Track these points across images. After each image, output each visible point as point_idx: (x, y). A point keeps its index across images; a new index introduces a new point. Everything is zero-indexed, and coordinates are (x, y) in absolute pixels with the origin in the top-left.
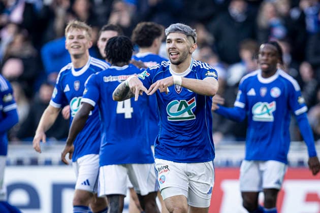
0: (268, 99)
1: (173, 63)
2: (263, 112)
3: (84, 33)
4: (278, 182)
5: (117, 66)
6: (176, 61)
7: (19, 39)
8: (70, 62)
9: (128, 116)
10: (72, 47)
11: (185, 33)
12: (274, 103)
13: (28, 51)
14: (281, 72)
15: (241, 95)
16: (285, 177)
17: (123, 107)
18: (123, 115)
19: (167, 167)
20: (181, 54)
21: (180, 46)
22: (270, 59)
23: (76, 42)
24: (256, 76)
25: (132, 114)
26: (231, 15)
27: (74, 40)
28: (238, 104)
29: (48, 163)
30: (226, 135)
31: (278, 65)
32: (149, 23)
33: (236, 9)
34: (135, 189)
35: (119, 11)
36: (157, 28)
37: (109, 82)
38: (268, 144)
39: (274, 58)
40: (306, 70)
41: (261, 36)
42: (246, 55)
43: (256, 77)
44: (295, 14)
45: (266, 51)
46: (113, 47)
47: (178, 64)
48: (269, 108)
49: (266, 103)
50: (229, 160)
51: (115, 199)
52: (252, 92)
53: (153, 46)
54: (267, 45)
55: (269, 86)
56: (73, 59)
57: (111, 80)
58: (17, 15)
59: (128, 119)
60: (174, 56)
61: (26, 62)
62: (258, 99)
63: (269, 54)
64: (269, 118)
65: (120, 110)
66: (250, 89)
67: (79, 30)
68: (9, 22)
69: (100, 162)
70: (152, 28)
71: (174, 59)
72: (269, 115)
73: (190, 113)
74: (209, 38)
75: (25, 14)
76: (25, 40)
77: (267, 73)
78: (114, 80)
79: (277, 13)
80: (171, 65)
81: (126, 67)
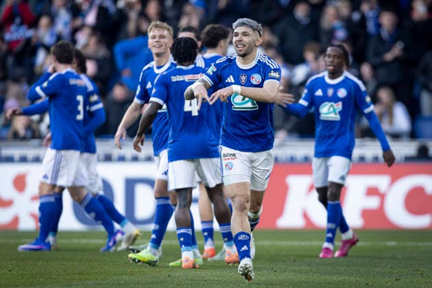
0: (335, 99)
1: (240, 55)
2: (329, 112)
3: (166, 33)
4: (343, 178)
5: (183, 65)
6: (242, 53)
7: (93, 41)
8: (153, 60)
9: (195, 113)
10: (154, 46)
11: (251, 27)
12: (340, 103)
13: (102, 52)
14: (346, 74)
15: (306, 94)
16: (349, 172)
17: (191, 105)
18: (190, 112)
19: (234, 155)
20: (247, 46)
21: (246, 39)
22: (336, 61)
23: (157, 42)
24: (324, 76)
25: (199, 112)
26: (296, 17)
27: (156, 40)
28: (303, 102)
29: (122, 159)
30: (290, 132)
31: (345, 67)
32: (216, 26)
33: (301, 12)
34: (203, 183)
35: (188, 14)
36: (223, 31)
37: (177, 82)
38: (334, 142)
39: (339, 60)
40: (366, 70)
41: (324, 38)
42: (309, 56)
43: (323, 78)
44: (356, 16)
45: (332, 53)
46: (179, 47)
47: (243, 56)
48: (336, 108)
49: (333, 103)
50: (294, 156)
51: (183, 194)
52: (319, 93)
53: (219, 47)
54: (333, 48)
55: (336, 87)
56: (155, 58)
57: (178, 80)
58: (91, 18)
59: (195, 116)
60: (240, 49)
61: (100, 63)
62: (325, 99)
63: (334, 56)
64: (336, 117)
65: (187, 108)
66: (317, 90)
67: (161, 30)
68: (83, 26)
69: (169, 158)
70: (217, 30)
71: (240, 51)
72: (336, 114)
73: (253, 104)
74: (274, 40)
75: (98, 17)
76: (100, 42)
77: (334, 75)
78: (182, 79)
79: (338, 16)
80: (238, 57)
81: (192, 66)
